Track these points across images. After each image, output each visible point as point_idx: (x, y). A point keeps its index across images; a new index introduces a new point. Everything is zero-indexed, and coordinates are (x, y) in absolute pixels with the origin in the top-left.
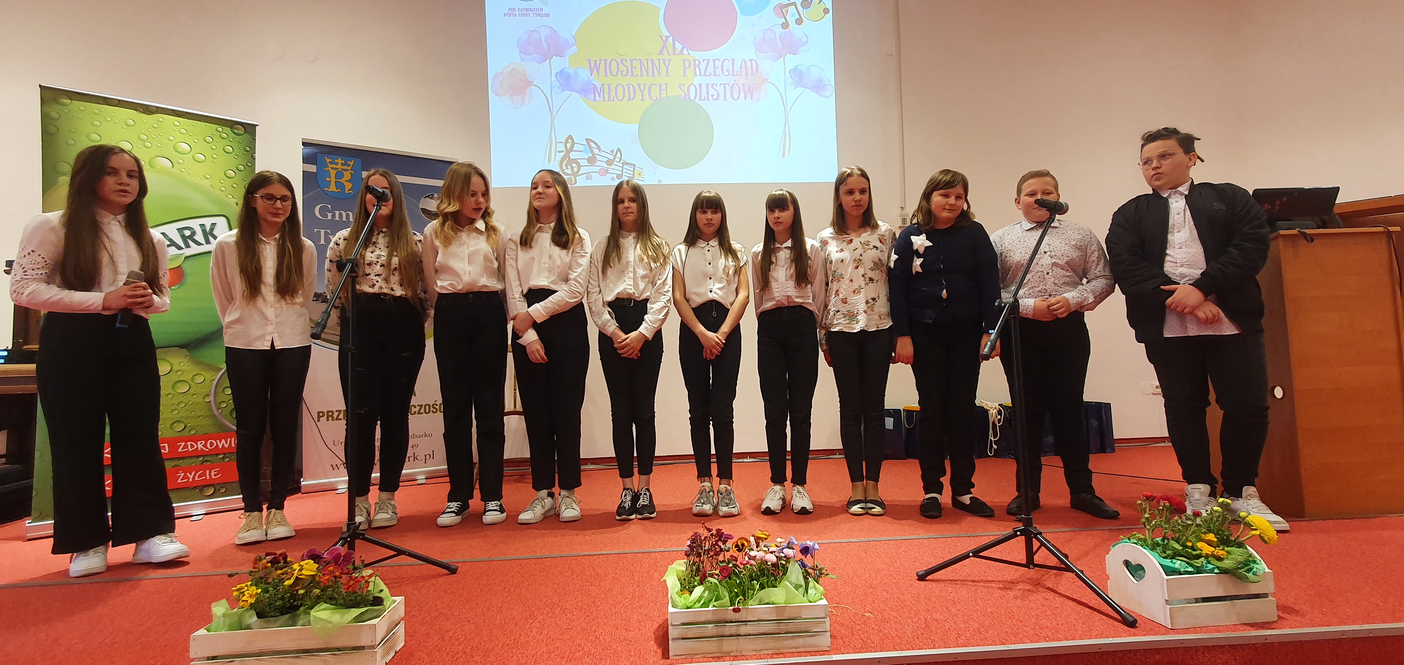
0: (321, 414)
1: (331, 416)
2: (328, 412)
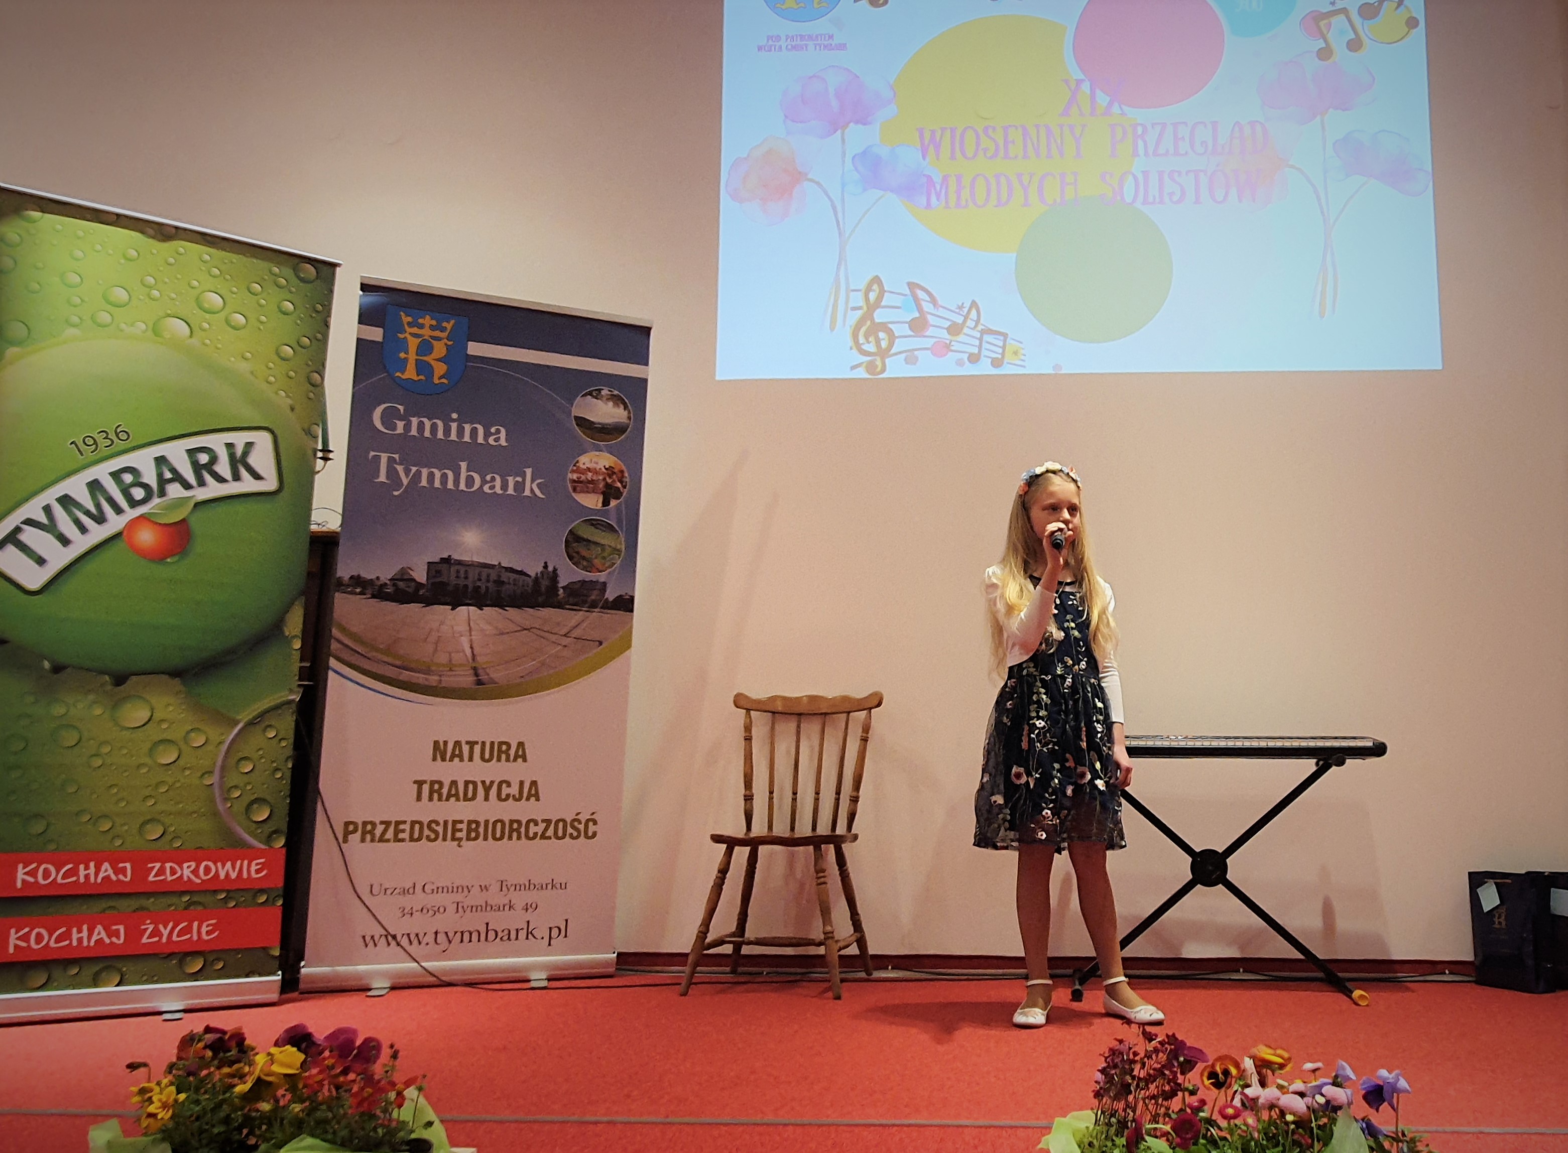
0: (351, 827)
1: (370, 832)
2: (365, 824)
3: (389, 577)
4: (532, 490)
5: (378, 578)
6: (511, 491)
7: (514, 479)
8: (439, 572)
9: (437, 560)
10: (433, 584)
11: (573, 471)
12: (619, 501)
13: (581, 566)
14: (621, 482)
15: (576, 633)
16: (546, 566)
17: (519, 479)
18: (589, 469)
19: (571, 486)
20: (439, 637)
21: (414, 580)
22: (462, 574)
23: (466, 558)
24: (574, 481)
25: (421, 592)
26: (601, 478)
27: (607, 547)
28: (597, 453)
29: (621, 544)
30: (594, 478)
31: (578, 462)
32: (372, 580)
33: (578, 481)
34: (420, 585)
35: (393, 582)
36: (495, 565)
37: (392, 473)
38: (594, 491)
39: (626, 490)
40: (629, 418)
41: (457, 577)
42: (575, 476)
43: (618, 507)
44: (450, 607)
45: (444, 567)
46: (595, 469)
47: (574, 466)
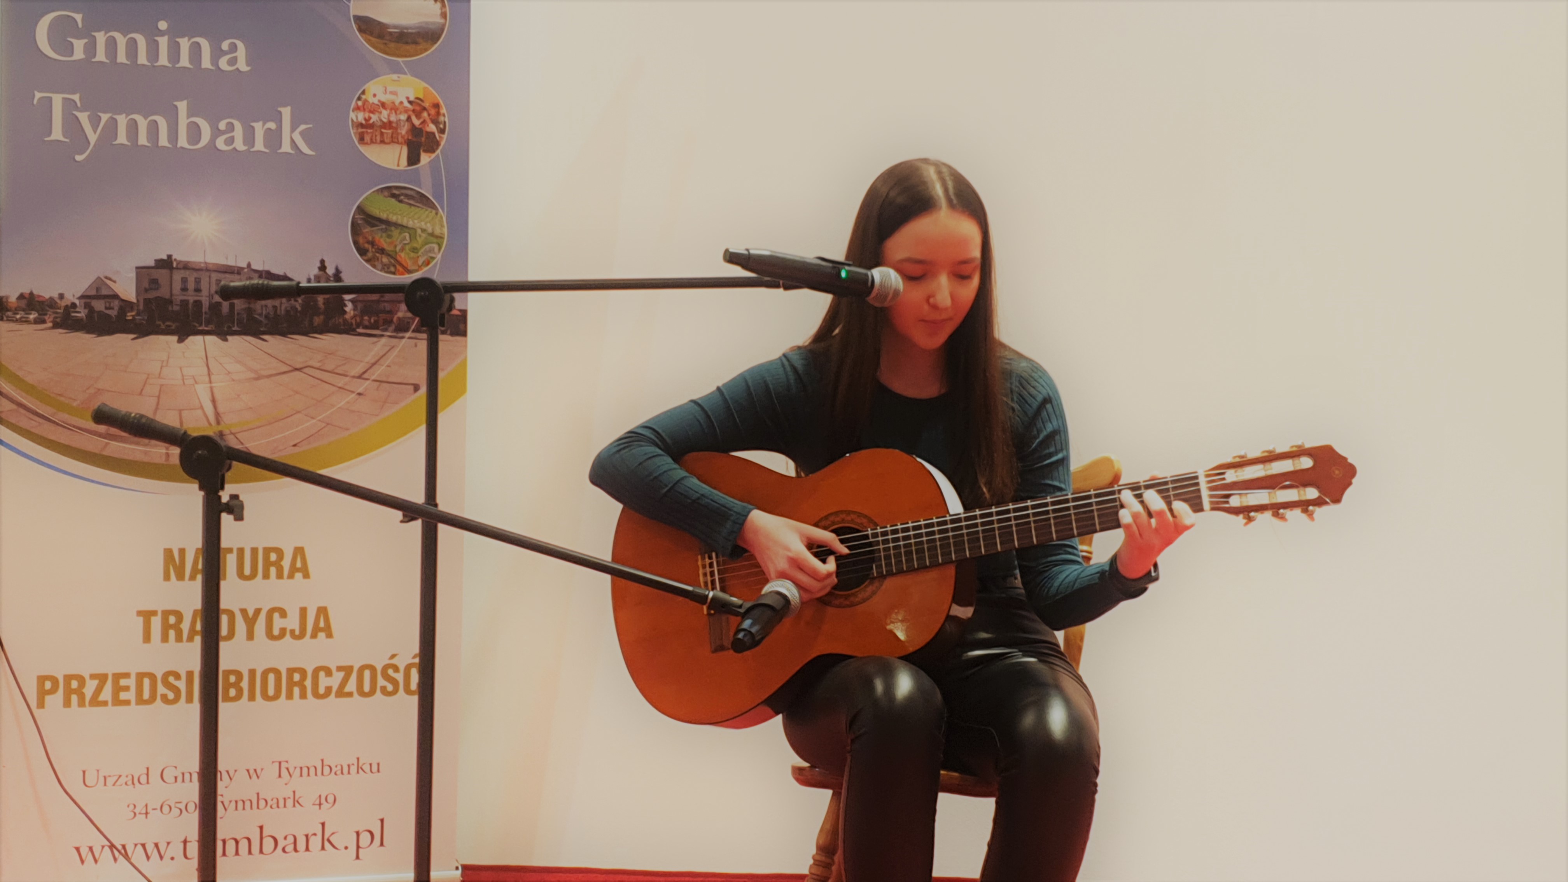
0: (48, 685)
1: (75, 691)
2: (68, 678)
3: (79, 294)
4: (293, 141)
5: (61, 296)
6: (259, 146)
7: (263, 126)
8: (155, 284)
9: (152, 264)
10: (147, 302)
11: (358, 108)
12: (433, 156)
13: (380, 266)
14: (436, 122)
15: (377, 373)
16: (323, 267)
17: (272, 125)
18: (383, 105)
19: (355, 133)
20: (162, 385)
21: (116, 296)
22: (191, 285)
23: (196, 257)
24: (361, 125)
25: (129, 316)
26: (403, 117)
27: (419, 231)
28: (395, 77)
29: (442, 226)
30: (393, 118)
31: (363, 93)
32: (51, 299)
33: (366, 125)
34: (126, 305)
35: (83, 301)
36: (243, 268)
37: (72, 125)
38: (394, 140)
39: (445, 136)
40: (444, 15)
41: (184, 289)
42: (361, 117)
43: (433, 164)
44: (175, 338)
45: (162, 275)
46: (393, 103)
47: (359, 99)
